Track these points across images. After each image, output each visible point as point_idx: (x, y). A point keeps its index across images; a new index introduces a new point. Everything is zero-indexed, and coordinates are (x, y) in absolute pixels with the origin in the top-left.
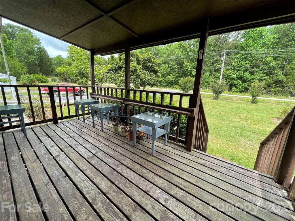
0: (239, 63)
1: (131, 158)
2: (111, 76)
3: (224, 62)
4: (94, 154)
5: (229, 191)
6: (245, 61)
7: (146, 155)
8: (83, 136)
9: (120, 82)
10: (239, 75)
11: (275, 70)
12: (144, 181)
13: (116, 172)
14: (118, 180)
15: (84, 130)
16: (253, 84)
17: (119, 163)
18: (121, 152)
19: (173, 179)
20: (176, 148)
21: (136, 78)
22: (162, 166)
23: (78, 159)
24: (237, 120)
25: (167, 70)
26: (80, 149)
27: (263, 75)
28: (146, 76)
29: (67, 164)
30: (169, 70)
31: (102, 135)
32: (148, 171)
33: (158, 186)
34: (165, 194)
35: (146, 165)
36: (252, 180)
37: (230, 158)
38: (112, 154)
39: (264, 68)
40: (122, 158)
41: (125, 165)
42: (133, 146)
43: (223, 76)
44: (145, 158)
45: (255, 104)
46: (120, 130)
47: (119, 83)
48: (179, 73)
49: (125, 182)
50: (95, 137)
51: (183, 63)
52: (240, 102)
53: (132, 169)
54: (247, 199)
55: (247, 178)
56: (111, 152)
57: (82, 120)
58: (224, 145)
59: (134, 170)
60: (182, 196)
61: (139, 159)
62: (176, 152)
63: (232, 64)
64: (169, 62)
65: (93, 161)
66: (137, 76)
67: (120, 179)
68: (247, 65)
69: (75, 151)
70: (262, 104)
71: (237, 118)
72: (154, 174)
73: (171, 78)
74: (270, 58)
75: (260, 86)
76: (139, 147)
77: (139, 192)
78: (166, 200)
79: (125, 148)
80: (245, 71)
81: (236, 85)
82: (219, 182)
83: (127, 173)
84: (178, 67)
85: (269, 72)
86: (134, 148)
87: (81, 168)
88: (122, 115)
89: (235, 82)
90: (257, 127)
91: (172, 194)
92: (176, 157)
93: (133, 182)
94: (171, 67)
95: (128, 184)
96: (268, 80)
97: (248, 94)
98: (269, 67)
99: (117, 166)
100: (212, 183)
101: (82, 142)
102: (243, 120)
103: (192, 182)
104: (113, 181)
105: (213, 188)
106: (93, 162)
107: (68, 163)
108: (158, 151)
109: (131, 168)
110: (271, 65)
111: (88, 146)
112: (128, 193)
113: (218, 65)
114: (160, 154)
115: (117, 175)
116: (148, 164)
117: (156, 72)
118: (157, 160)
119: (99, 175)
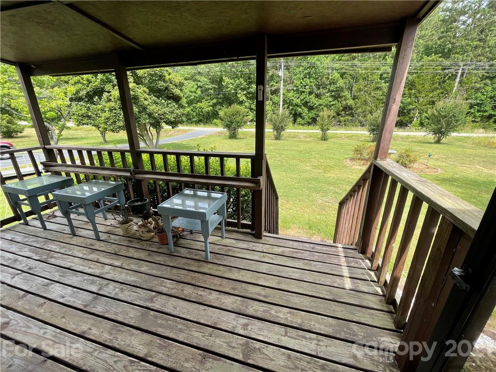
0: (302, 81)
1: (172, 277)
2: (81, 110)
3: (282, 78)
4: (95, 291)
5: (317, 282)
6: (309, 78)
7: (196, 263)
8: (53, 261)
9: (106, 123)
10: (303, 99)
11: (343, 91)
12: (205, 310)
13: (152, 313)
14: (161, 326)
15: (53, 246)
16: (321, 114)
17: (154, 293)
18: (150, 272)
19: (247, 290)
20: (240, 238)
21: (139, 112)
22: (226, 276)
23: (62, 315)
24: (308, 168)
25: (195, 92)
26: (56, 292)
27: (331, 99)
28: (159, 107)
29: (39, 333)
30: (199, 92)
31: (100, 247)
32: (207, 290)
33: (229, 309)
34: (242, 318)
35: (201, 281)
36: (337, 257)
37: (307, 227)
38: (135, 282)
39: (331, 88)
40: (156, 282)
41: (166, 293)
42: (171, 255)
43: (284, 101)
44: (198, 271)
45: (326, 142)
46: (135, 228)
47: (102, 126)
48: (217, 98)
49: (174, 323)
50: (85, 257)
51: (221, 80)
52: (308, 139)
53: (180, 296)
54: (336, 285)
55: (332, 257)
56: (131, 278)
57: (38, 223)
58: (298, 209)
59: (183, 297)
60: (264, 311)
61: (187, 275)
62: (242, 245)
63: (293, 82)
64: (198, 77)
65: (99, 307)
66: (141, 109)
67: (164, 322)
68: (312, 84)
69: (46, 301)
70: (333, 140)
71: (308, 166)
72: (217, 293)
73: (205, 106)
74: (336, 75)
75: (329, 116)
76: (180, 253)
77: (201, 331)
78: (245, 326)
79: (157, 262)
80: (310, 93)
81: (302, 114)
82: (303, 273)
83: (174, 307)
84: (214, 88)
85: (337, 94)
86: (172, 257)
87: (75, 332)
88: (134, 201)
89: (299, 110)
90: (332, 175)
91: (251, 314)
92: (243, 253)
93: (188, 317)
94: (201, 87)
95: (181, 324)
96: (337, 106)
97: (317, 127)
98: (337, 88)
99: (151, 300)
100: (297, 278)
101: (57, 274)
102: (314, 167)
103: (272, 286)
104: (153, 330)
105: (299, 285)
106: (98, 310)
107: (39, 331)
108: (215, 252)
109: (177, 295)
110: (338, 85)
111: (75, 280)
112: (184, 339)
113: (274, 84)
114: (218, 255)
115: (156, 317)
116: (205, 279)
117: (176, 99)
118: (215, 267)
119: (120, 331)
